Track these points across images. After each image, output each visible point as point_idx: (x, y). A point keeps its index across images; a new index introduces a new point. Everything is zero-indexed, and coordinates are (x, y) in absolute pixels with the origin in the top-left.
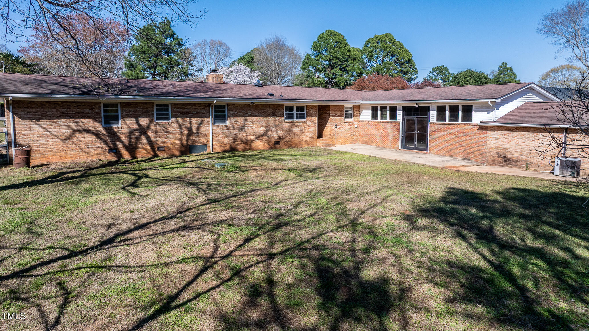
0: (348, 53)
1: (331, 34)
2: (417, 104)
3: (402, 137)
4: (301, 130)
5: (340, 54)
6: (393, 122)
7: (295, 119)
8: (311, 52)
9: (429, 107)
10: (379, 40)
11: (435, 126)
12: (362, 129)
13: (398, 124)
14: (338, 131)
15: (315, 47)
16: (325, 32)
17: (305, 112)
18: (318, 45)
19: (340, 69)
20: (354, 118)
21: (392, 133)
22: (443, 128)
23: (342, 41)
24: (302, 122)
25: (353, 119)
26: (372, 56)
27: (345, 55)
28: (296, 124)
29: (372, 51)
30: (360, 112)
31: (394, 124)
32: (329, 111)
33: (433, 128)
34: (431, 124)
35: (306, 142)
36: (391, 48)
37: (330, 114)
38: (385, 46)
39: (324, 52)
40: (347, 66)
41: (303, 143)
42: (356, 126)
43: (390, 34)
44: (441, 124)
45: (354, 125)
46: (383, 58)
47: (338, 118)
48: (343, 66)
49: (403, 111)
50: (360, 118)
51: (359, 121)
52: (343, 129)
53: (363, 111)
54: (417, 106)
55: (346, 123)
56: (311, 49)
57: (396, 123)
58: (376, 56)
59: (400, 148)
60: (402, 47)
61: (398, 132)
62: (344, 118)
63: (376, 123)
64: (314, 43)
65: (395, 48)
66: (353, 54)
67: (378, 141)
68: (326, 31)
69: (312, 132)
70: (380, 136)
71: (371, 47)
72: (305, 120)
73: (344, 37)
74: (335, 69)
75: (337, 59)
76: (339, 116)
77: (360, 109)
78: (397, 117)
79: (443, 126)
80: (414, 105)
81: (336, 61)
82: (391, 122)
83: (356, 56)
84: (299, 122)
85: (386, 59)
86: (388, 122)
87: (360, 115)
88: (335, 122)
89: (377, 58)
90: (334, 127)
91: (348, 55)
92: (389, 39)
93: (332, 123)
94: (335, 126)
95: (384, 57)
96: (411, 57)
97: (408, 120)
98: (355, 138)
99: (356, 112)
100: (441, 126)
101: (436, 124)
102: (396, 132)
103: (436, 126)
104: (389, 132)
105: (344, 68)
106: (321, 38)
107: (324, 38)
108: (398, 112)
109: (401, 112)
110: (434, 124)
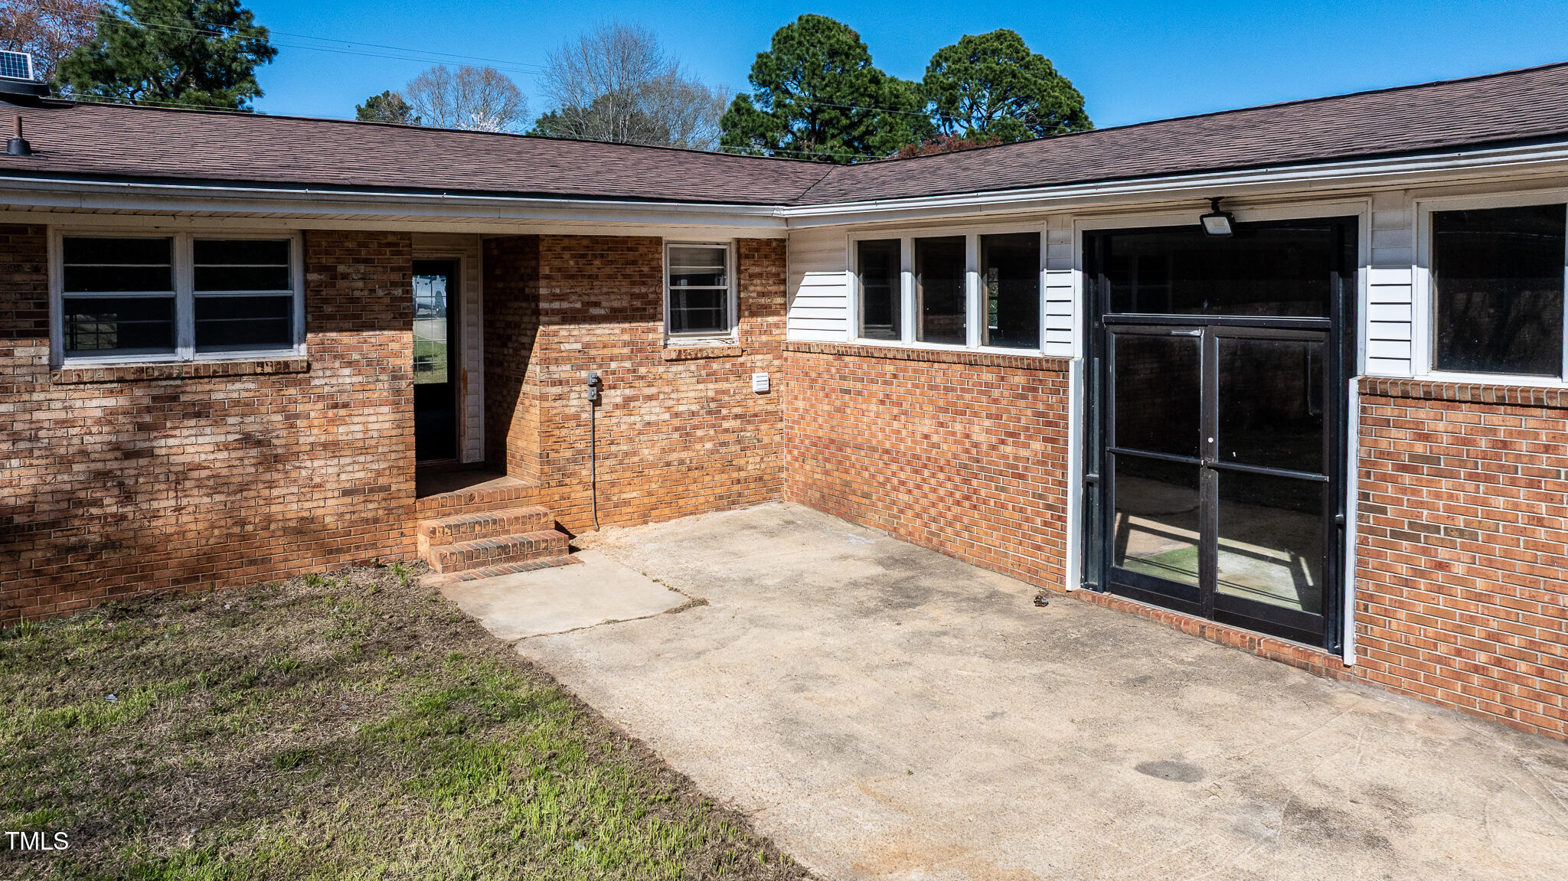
0: (873, 88)
1: (813, 26)
2: (1218, 205)
3: (1088, 485)
4: (247, 440)
5: (846, 90)
6: (1013, 364)
7: (186, 354)
8: (750, 90)
9: (1349, 225)
10: (975, 50)
11: (1423, 413)
12: (800, 404)
13: (1050, 379)
14: (612, 421)
15: (764, 73)
16: (796, 22)
17: (297, 293)
18: (773, 64)
19: (848, 144)
20: (746, 324)
21: (1008, 449)
22: (1524, 446)
23: (850, 47)
24: (258, 373)
25: (735, 332)
26: (952, 101)
27: (862, 95)
28: (195, 391)
29: (953, 87)
30: (789, 288)
31: (1019, 379)
32: (535, 276)
33: (1399, 440)
34: (1374, 390)
35: (305, 531)
36: (1014, 76)
37: (536, 298)
38: (997, 68)
39: (792, 87)
40: (868, 133)
41: (278, 547)
42: (759, 381)
43: (1011, 33)
44: (1505, 400)
45: (742, 373)
46: (989, 107)
47: (605, 331)
48: (856, 133)
49: (1090, 270)
50: (791, 324)
51: (777, 349)
52: (653, 412)
53: (806, 280)
54: (1218, 226)
55: (679, 368)
56: (751, 77)
57: (1031, 367)
58: (967, 102)
59: (1072, 580)
60: (1050, 74)
61: (1057, 441)
62: (660, 326)
63: (889, 368)
64: (760, 56)
65: (1028, 76)
66: (887, 90)
67: (903, 497)
68: (800, 19)
69: (364, 450)
70: (917, 461)
71: (951, 72)
72: (298, 353)
73: (857, 38)
74: (829, 144)
75: (835, 108)
76: (615, 316)
77: (791, 267)
78: (1046, 322)
79: (1531, 421)
80: (1191, 218)
81: (833, 113)
82: (993, 363)
83: (897, 97)
84: (229, 374)
85: (999, 113)
86: (972, 362)
87: (785, 307)
88: (584, 357)
89: (971, 107)
90: (578, 401)
91: (870, 96)
92: (1010, 46)
93: (563, 371)
94: (587, 393)
95: (992, 104)
96: (1079, 102)
97: (1134, 350)
98: (752, 464)
99: (757, 286)
100: (1501, 421)
101: (1431, 395)
102: (1037, 445)
103: (1444, 424)
104: (979, 436)
105: (860, 138)
106: (783, 39)
107: (793, 39)
108: (1047, 278)
109: (1076, 278)
110: (1406, 393)
